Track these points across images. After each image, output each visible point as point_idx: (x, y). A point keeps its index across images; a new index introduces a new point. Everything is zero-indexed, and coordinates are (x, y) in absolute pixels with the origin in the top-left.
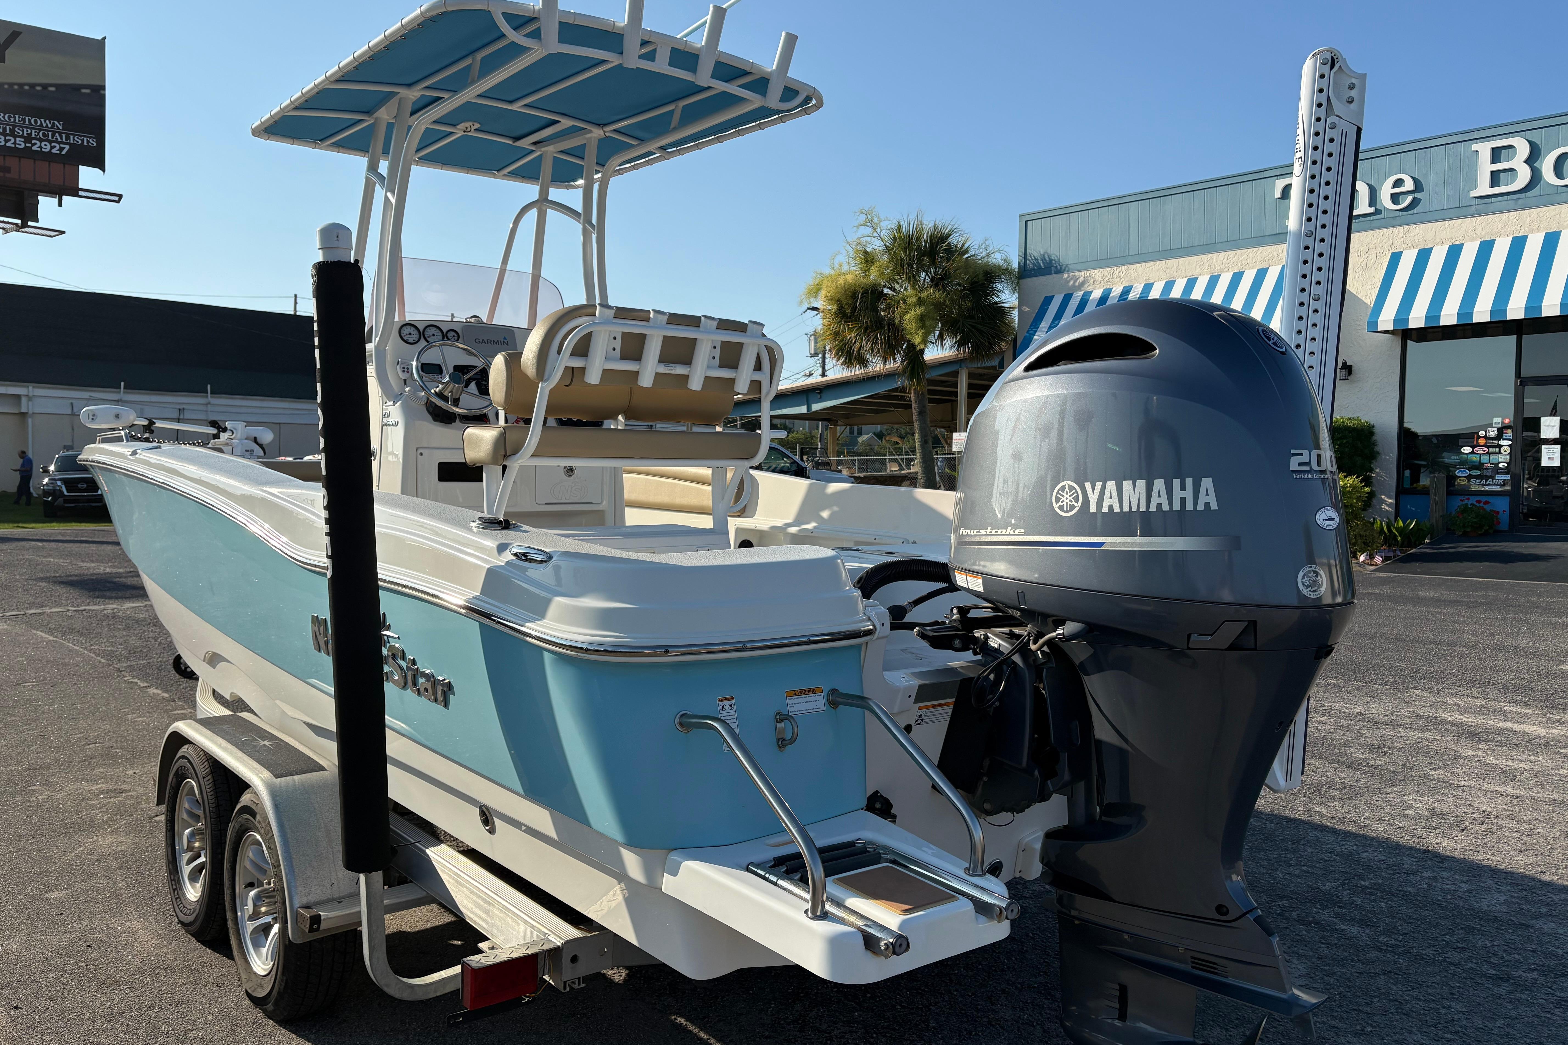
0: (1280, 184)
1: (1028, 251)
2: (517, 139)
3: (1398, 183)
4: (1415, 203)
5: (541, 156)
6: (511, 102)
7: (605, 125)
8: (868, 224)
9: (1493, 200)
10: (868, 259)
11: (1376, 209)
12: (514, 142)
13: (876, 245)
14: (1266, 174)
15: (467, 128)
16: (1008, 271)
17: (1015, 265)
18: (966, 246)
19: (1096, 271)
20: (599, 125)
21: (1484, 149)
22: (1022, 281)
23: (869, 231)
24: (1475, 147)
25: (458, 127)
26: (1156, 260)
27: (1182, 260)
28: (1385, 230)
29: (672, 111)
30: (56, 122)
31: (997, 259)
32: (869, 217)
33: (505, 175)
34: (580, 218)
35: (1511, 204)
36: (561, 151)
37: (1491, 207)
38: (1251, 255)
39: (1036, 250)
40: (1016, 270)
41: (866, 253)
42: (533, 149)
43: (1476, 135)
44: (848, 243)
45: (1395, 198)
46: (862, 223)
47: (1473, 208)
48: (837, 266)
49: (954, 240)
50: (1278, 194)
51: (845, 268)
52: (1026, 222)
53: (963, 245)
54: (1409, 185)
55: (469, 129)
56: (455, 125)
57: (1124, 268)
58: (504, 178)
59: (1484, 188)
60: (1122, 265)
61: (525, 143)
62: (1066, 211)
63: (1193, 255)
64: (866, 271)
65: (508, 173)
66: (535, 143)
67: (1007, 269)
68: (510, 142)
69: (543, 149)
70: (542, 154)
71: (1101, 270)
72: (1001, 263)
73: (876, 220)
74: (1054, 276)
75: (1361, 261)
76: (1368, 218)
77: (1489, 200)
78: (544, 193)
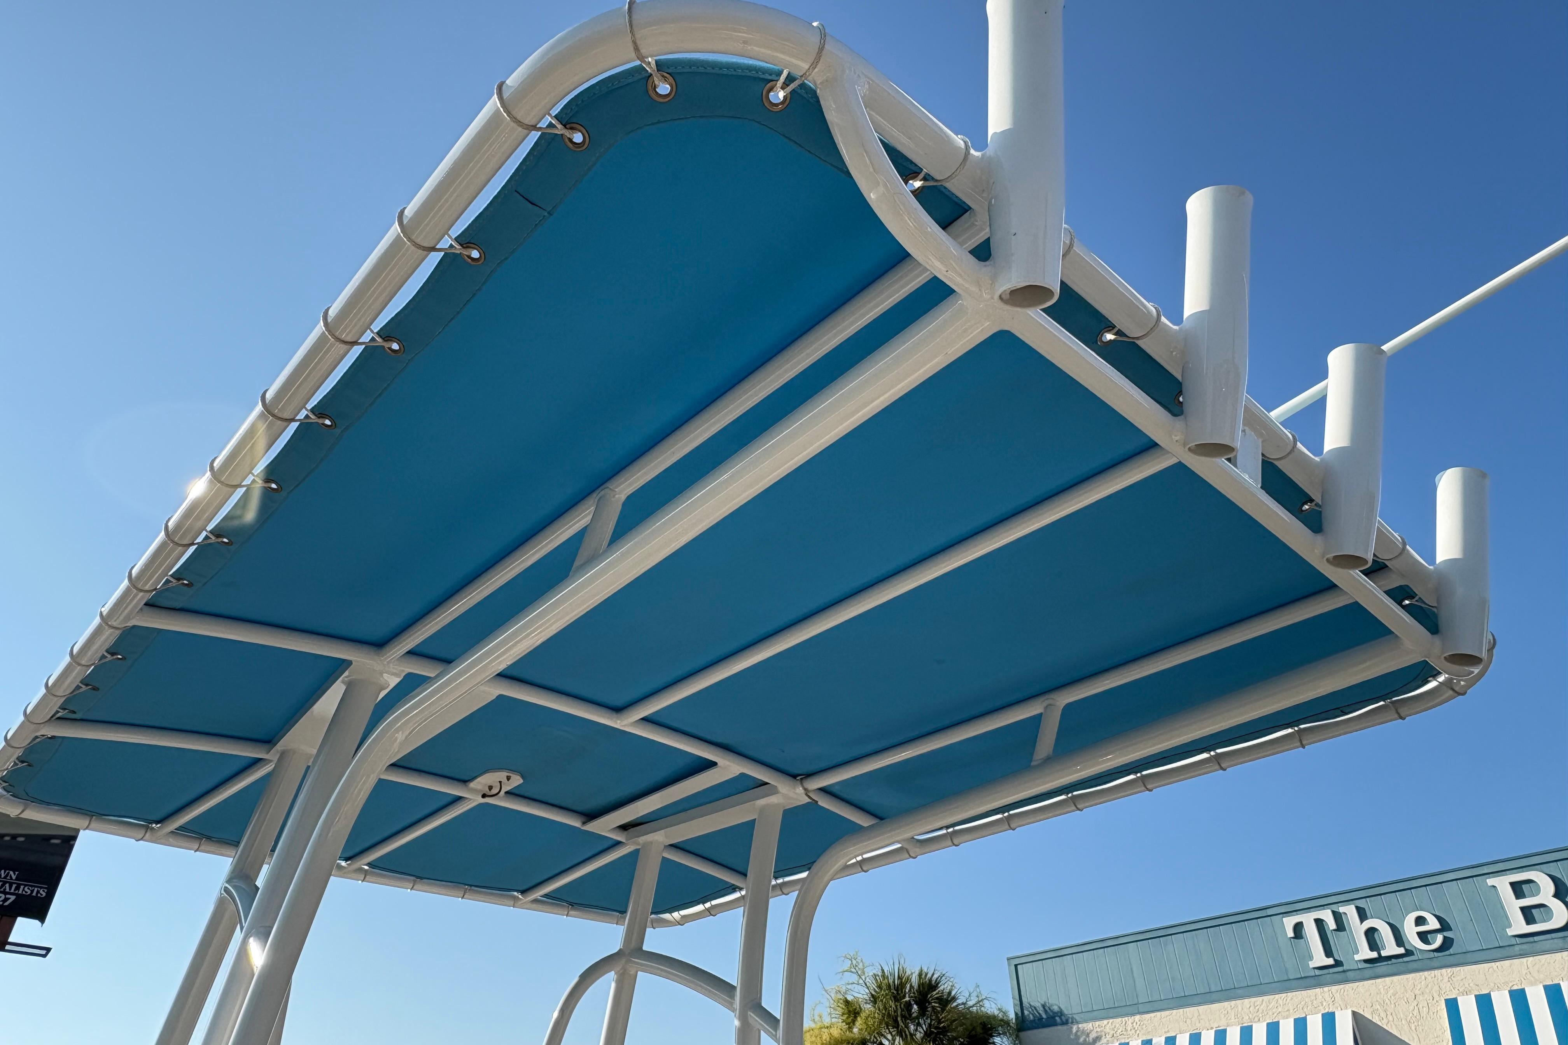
0: (1289, 922)
1: (1024, 1000)
2: (591, 816)
3: (1420, 921)
4: (1447, 944)
5: (635, 854)
6: (618, 710)
7: (809, 775)
8: (853, 970)
9: (1536, 938)
10: (852, 1011)
11: (1406, 950)
12: (584, 823)
13: (860, 994)
14: (1270, 912)
15: (491, 788)
16: (1006, 1023)
17: (1012, 1016)
18: (953, 993)
19: (1105, 1022)
20: (794, 776)
21: (1503, 884)
22: (1022, 1034)
23: (855, 978)
24: (1490, 881)
25: (472, 785)
26: (1172, 1009)
27: (1202, 1008)
28: (1426, 973)
29: (1037, 720)
30: (11, 873)
31: (990, 1008)
32: (854, 962)
33: (536, 901)
34: (732, 997)
35: (1560, 943)
36: (671, 845)
37: (1538, 947)
38: (1280, 1002)
39: (1035, 998)
40: (1014, 1021)
41: (847, 1002)
42: (619, 839)
43: (1485, 870)
44: (826, 991)
45: (1423, 937)
46: (846, 969)
47: (1517, 948)
48: (817, 1018)
49: (944, 987)
50: (1291, 934)
51: (827, 1021)
52: (1016, 966)
53: (950, 993)
54: (1433, 924)
55: (494, 791)
56: (465, 782)
57: (1137, 1017)
58: (534, 906)
59: (1519, 926)
60: (1133, 1014)
61: (605, 826)
62: (1058, 954)
63: (1212, 1002)
64: (851, 1024)
65: (546, 896)
66: (624, 828)
67: (1002, 1020)
68: (574, 822)
69: (642, 839)
70: (637, 851)
71: (1111, 1021)
72: (996, 1012)
73: (861, 966)
74: (1059, 1027)
75: (1411, 1008)
76: (1401, 960)
77: (1531, 939)
78: (634, 939)
